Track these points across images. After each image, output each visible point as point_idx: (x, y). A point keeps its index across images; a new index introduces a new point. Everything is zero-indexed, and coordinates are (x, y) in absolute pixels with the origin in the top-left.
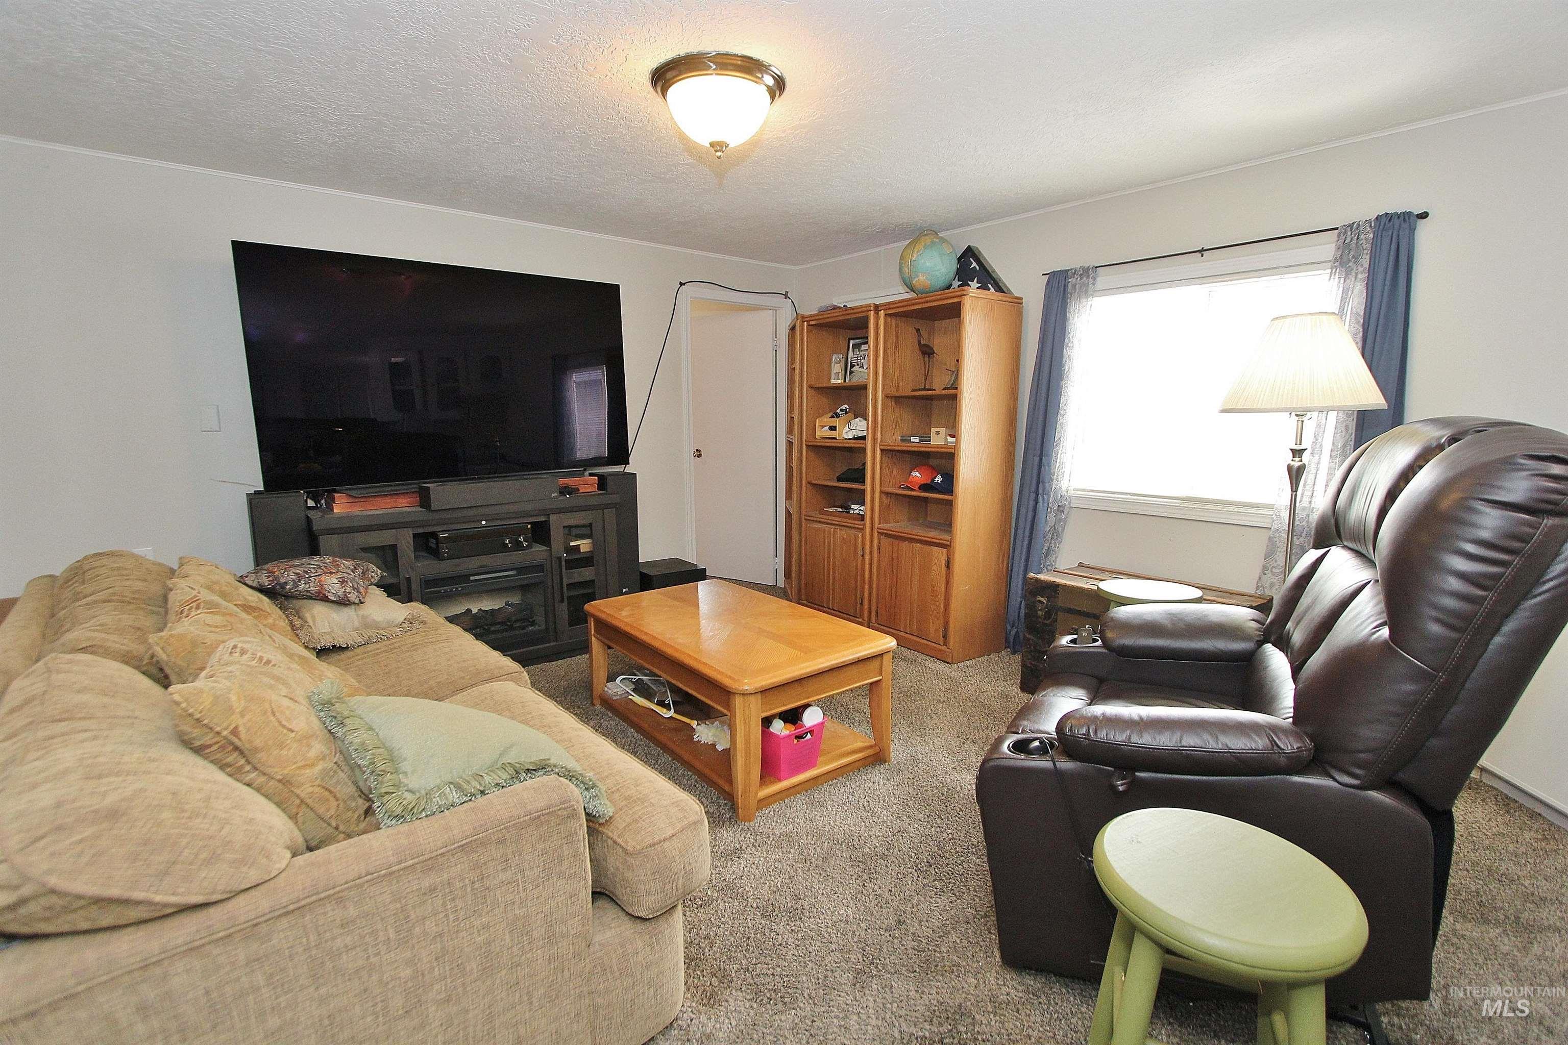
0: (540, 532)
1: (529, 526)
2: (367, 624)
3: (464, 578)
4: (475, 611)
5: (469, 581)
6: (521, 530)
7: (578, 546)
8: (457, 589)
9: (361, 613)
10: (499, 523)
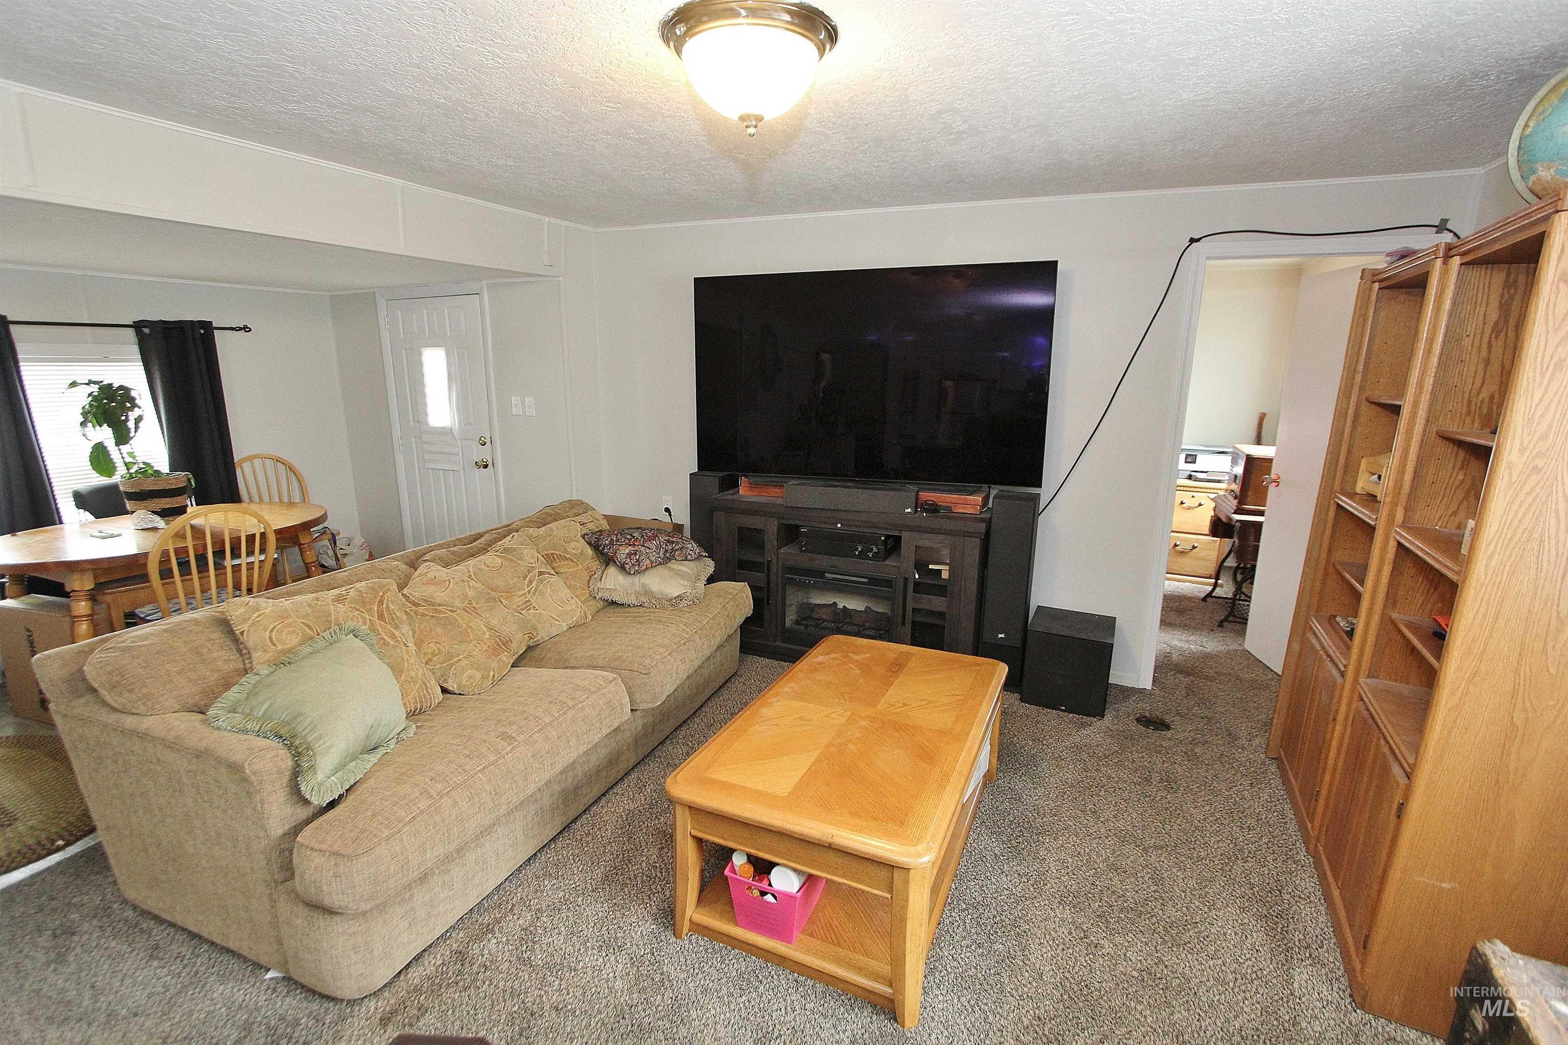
0: (893, 545)
1: (883, 538)
2: (647, 592)
3: (820, 574)
4: (840, 606)
5: (822, 577)
6: (872, 540)
7: (940, 571)
8: (810, 581)
9: (642, 581)
10: (854, 529)
